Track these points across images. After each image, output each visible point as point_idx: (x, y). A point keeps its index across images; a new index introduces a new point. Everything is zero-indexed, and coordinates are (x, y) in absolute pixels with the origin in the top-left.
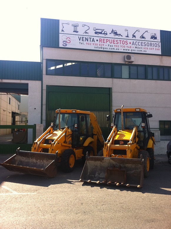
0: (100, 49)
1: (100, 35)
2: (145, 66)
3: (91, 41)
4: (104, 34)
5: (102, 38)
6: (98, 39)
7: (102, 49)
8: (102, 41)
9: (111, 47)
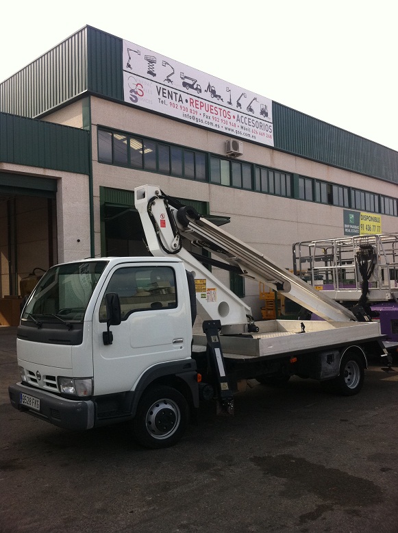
0: (192, 121)
1: (191, 91)
3: (178, 99)
4: (196, 89)
5: (194, 98)
6: (188, 97)
7: (195, 122)
8: (194, 104)
9: (208, 120)
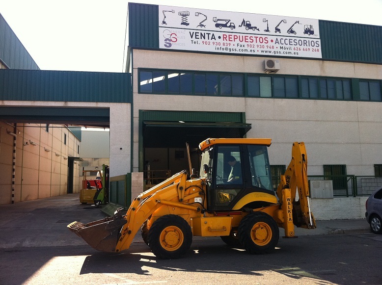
0: (225, 51)
1: (224, 29)
2: (297, 76)
3: (210, 38)
4: (230, 26)
5: (228, 34)
6: (221, 34)
7: (228, 52)
8: (228, 38)
9: (242, 48)
